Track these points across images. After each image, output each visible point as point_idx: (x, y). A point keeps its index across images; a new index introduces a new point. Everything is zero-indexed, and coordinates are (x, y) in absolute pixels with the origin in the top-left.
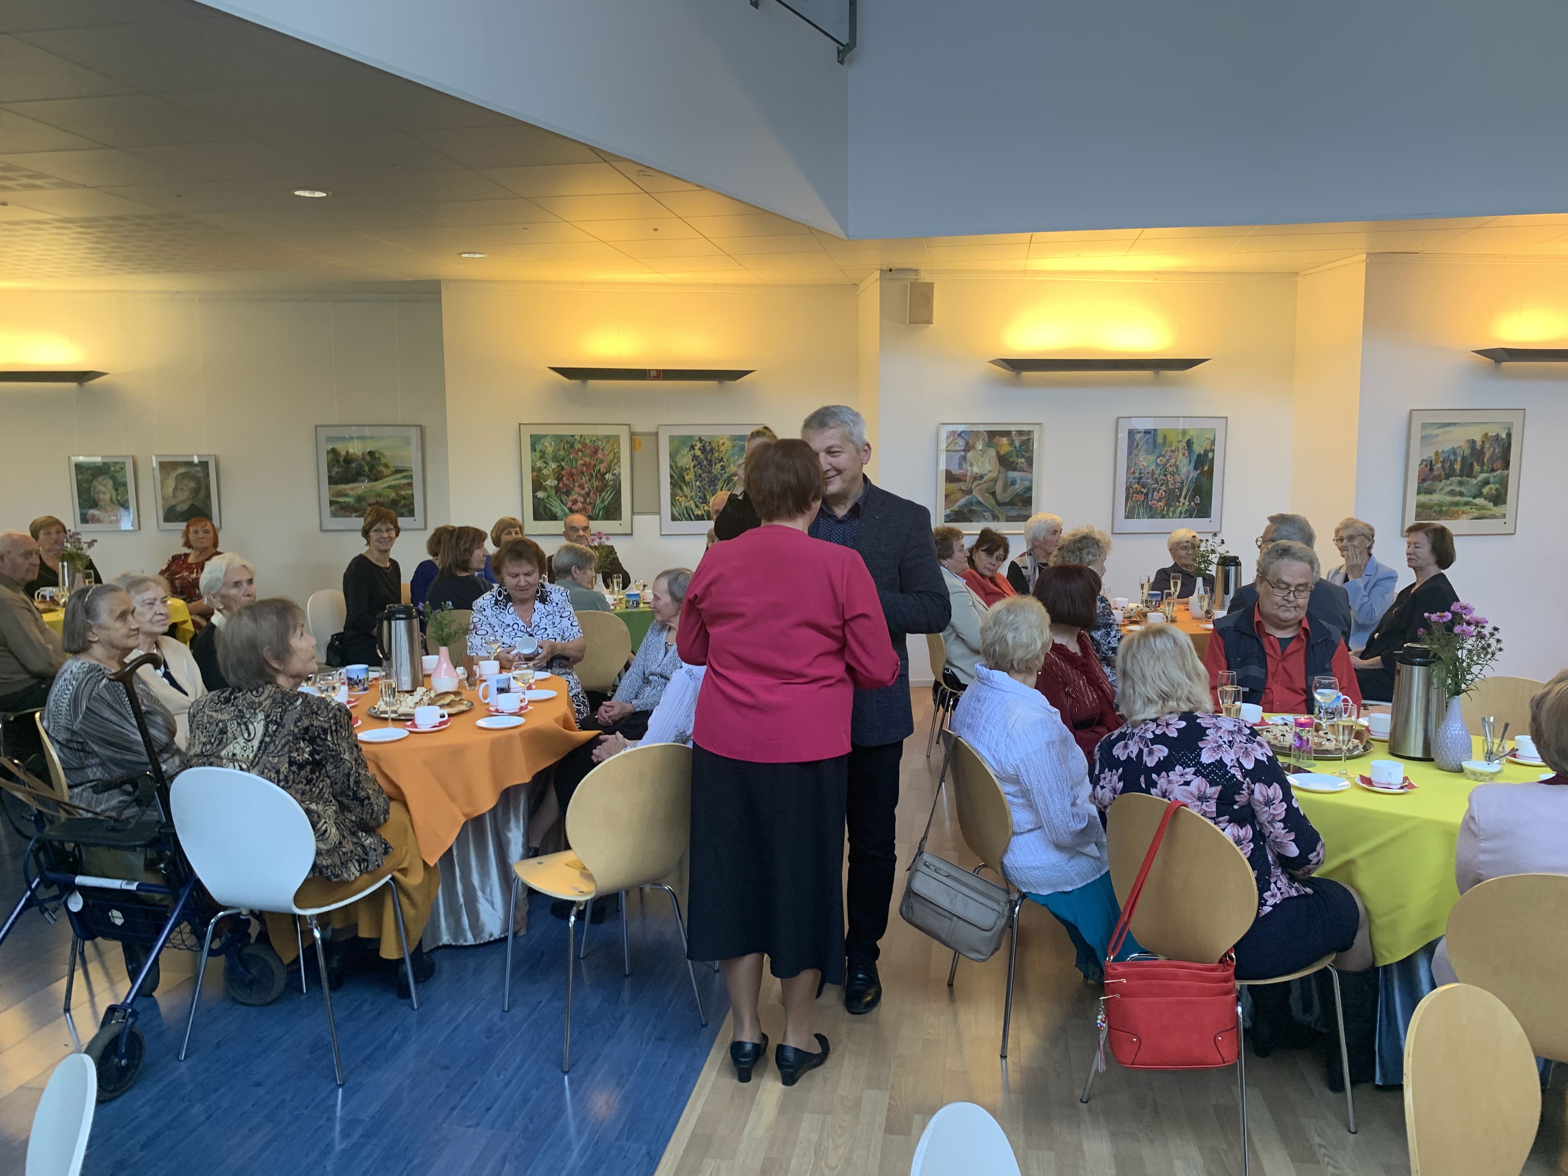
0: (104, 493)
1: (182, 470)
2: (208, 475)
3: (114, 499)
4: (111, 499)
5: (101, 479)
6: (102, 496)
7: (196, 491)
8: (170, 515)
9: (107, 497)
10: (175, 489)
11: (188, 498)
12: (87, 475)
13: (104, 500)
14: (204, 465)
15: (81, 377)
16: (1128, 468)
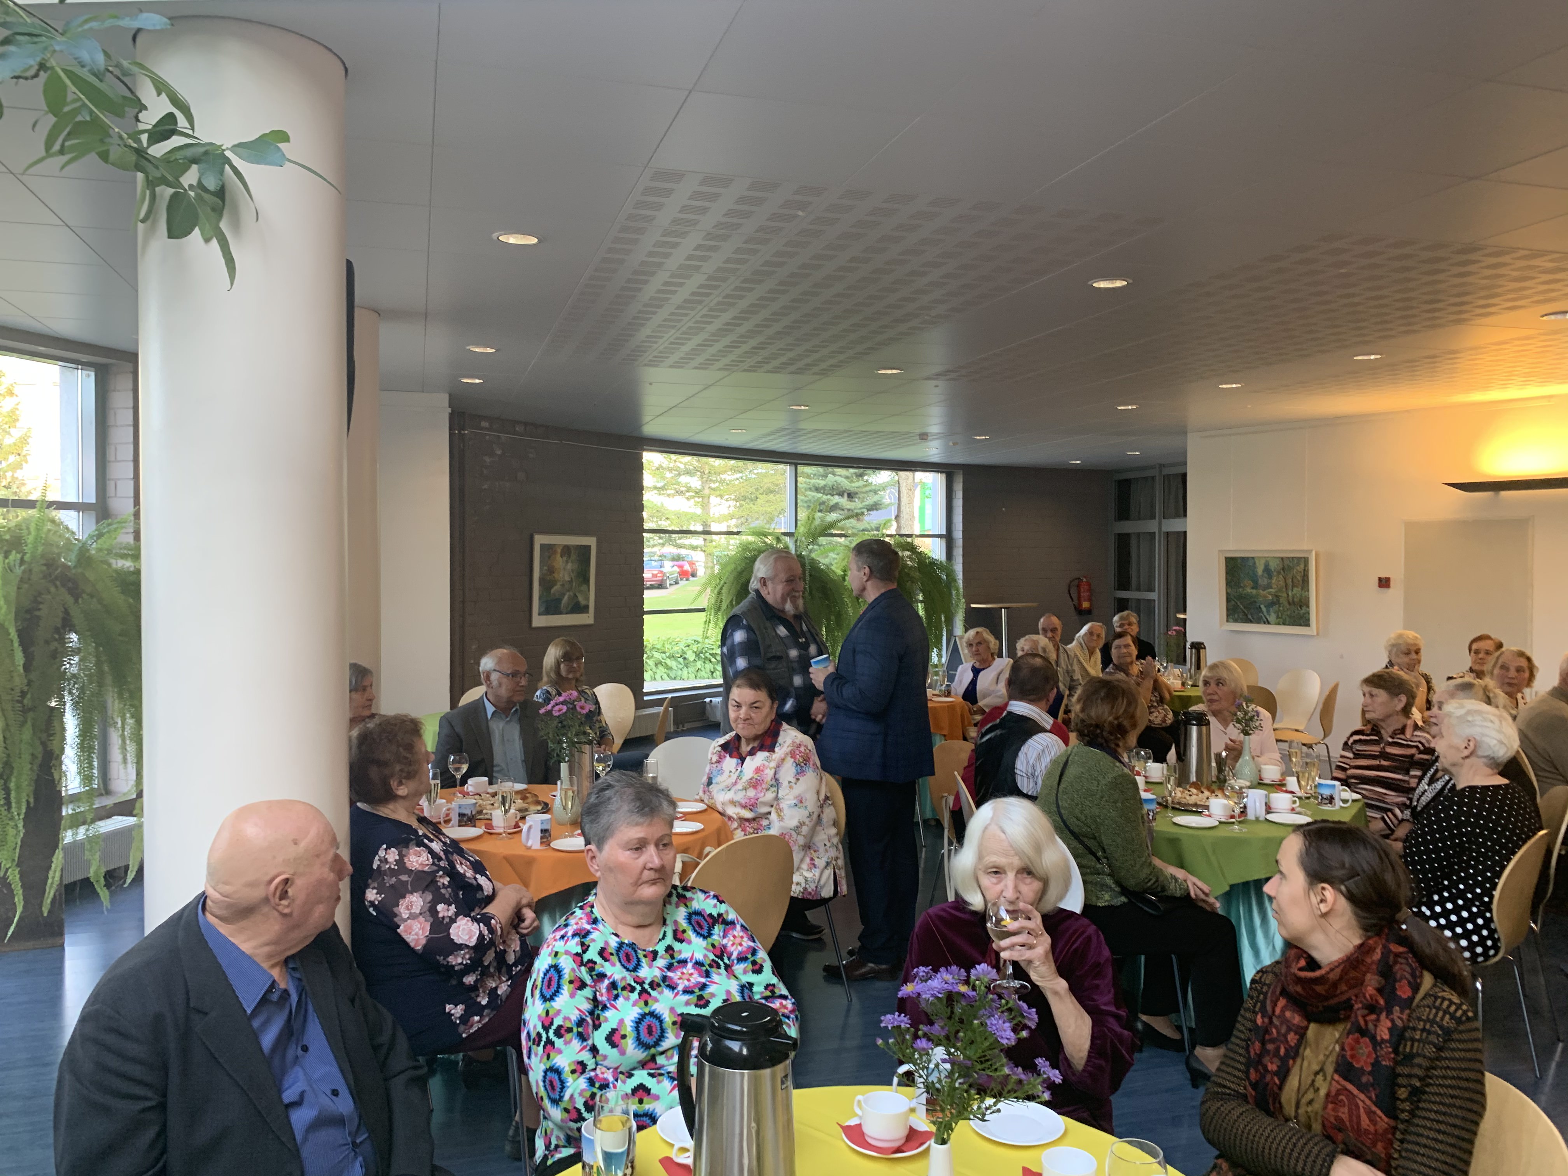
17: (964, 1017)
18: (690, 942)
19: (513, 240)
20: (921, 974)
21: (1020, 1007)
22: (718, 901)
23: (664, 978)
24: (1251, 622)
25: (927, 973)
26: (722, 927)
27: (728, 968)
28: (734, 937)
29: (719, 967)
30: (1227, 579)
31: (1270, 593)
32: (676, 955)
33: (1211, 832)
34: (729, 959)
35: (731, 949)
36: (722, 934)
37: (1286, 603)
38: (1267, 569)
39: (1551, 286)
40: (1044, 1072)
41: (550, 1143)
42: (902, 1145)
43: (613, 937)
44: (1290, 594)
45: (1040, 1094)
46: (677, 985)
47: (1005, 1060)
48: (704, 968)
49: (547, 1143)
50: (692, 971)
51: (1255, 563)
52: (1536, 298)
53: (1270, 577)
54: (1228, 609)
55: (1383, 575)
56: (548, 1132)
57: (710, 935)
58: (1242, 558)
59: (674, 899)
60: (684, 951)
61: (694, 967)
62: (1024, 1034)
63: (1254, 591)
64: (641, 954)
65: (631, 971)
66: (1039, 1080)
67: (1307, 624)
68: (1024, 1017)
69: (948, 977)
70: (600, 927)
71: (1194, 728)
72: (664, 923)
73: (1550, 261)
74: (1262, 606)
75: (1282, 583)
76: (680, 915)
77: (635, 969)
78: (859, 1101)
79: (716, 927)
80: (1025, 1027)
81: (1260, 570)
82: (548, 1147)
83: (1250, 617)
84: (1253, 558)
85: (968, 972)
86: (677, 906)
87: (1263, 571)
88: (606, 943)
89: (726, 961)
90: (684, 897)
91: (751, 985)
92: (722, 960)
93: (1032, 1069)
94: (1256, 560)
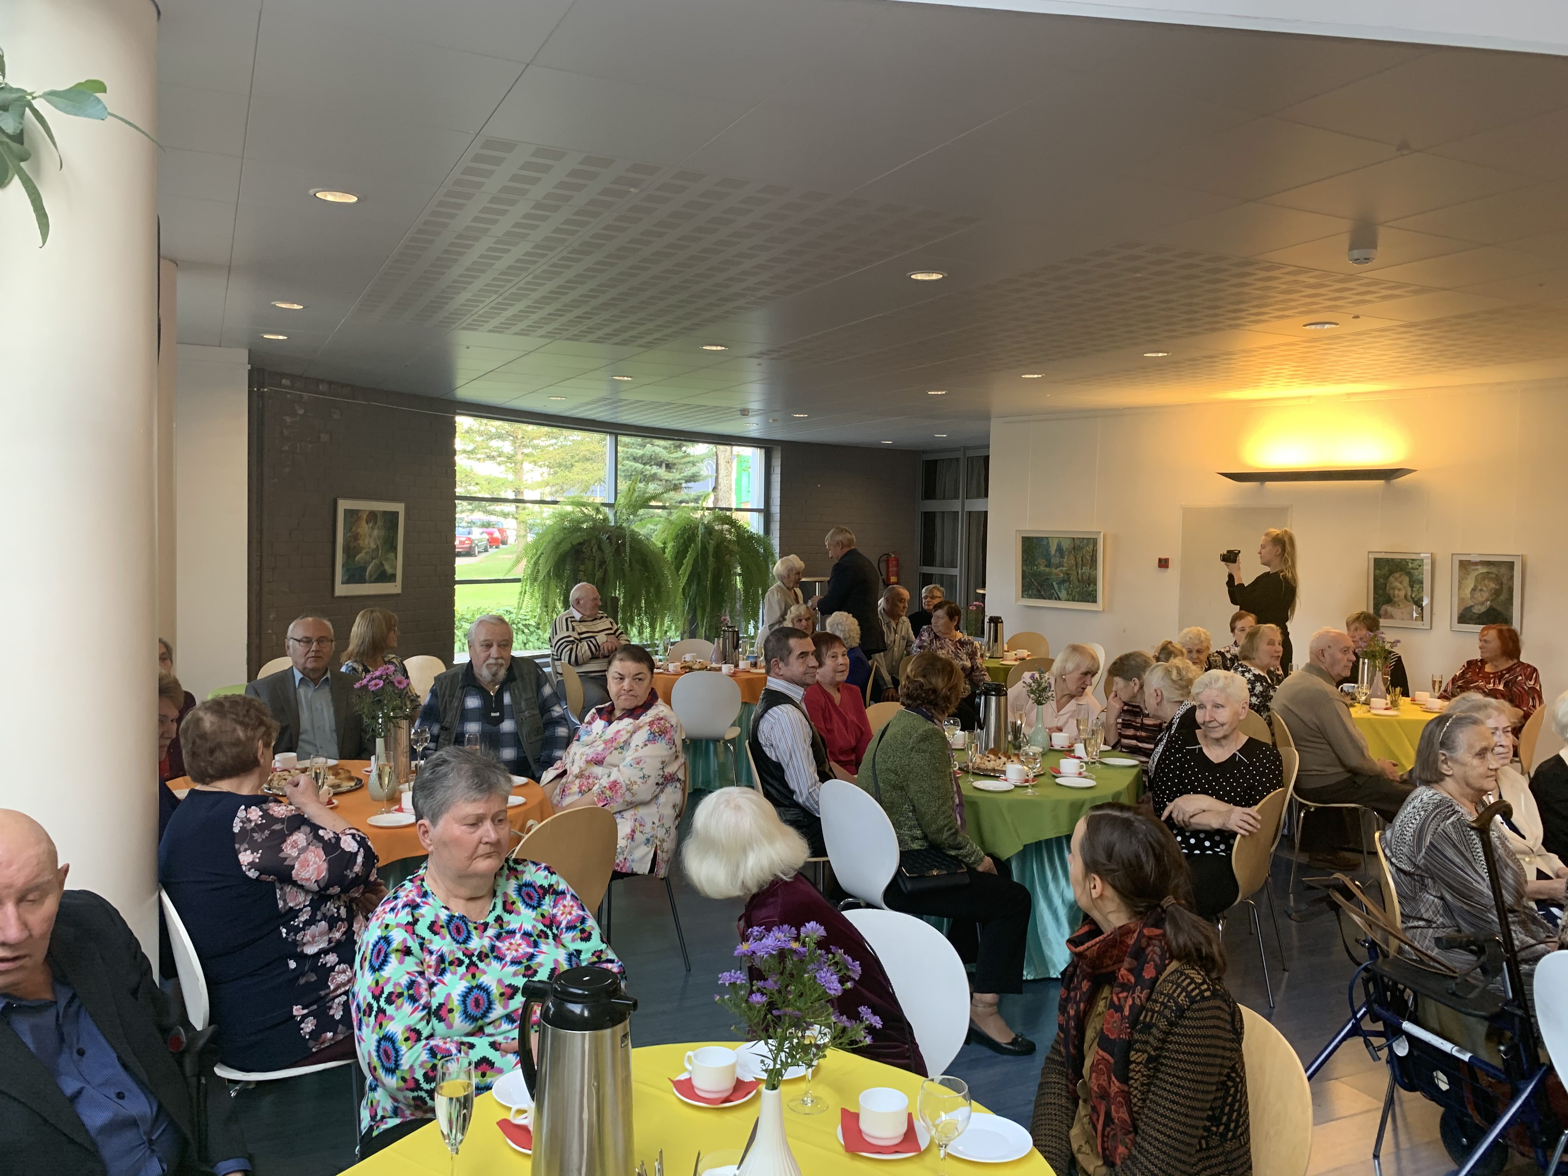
0: (1400, 590)
1: (1482, 570)
2: (1512, 577)
3: (1409, 598)
4: (1406, 597)
5: (1397, 575)
6: (1396, 592)
7: (1497, 593)
8: (1465, 617)
9: (1402, 593)
10: (1474, 590)
11: (1487, 600)
12: (1385, 571)
13: (1399, 596)
14: (1511, 565)
15: (1387, 474)
17: (795, 972)
18: (518, 913)
19: (330, 197)
20: (755, 933)
21: (846, 961)
22: (549, 872)
23: (493, 948)
24: (1045, 598)
25: (761, 932)
26: (553, 897)
27: (556, 937)
28: (564, 906)
29: (547, 937)
30: (1023, 557)
31: (1061, 571)
32: (505, 925)
33: (1007, 796)
34: (557, 929)
35: (560, 918)
36: (552, 904)
37: (1075, 581)
38: (1060, 549)
39: (1313, 300)
40: (867, 1019)
41: (376, 1114)
42: (731, 1095)
43: (443, 910)
44: (1080, 572)
45: (862, 1039)
46: (505, 956)
47: (831, 1010)
48: (532, 939)
49: (373, 1114)
50: (520, 941)
51: (1048, 543)
52: (1300, 310)
53: (1062, 557)
54: (1023, 586)
55: (1163, 557)
56: (374, 1103)
57: (539, 905)
58: (1037, 538)
59: (506, 871)
60: (513, 922)
61: (522, 937)
62: (849, 985)
63: (1048, 569)
64: (471, 926)
65: (461, 943)
66: (863, 1026)
67: (1095, 601)
68: (848, 969)
69: (780, 935)
70: (430, 900)
71: (993, 699)
72: (494, 895)
73: (1312, 277)
74: (1054, 584)
75: (1073, 562)
76: (510, 886)
77: (465, 942)
78: (689, 1057)
79: (547, 898)
80: (850, 979)
81: (1053, 550)
82: (373, 1117)
83: (1043, 593)
84: (1047, 538)
85: (798, 930)
86: (508, 879)
87: (1056, 551)
88: (437, 916)
89: (555, 931)
90: (516, 870)
91: (579, 952)
92: (551, 930)
93: (856, 1017)
94: (1050, 540)
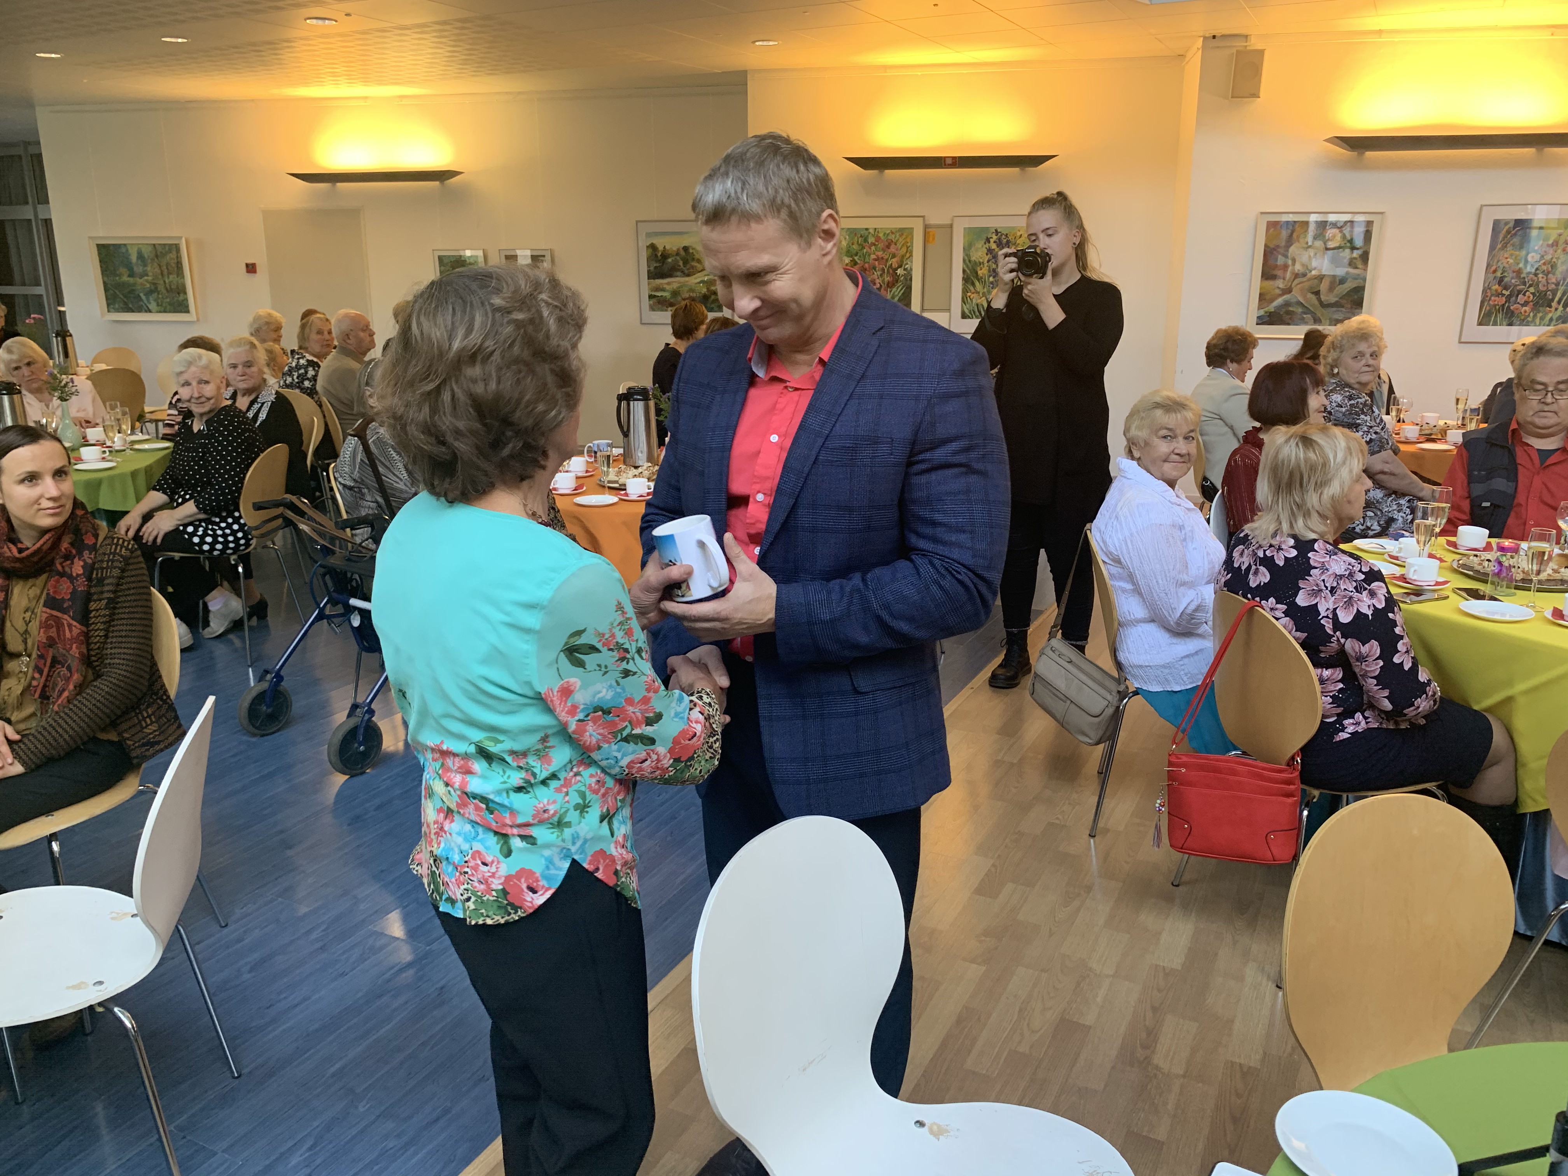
15: (441, 176)
16: (1488, 266)
24: (133, 311)
30: (101, 267)
31: (147, 281)
37: (164, 291)
38: (140, 256)
44: (167, 281)
51: (127, 250)
53: (145, 265)
54: (107, 299)
55: (250, 261)
58: (114, 245)
63: (131, 280)
67: (187, 311)
74: (142, 295)
75: (157, 270)
81: (134, 258)
83: (130, 306)
84: (125, 245)
87: (138, 258)
94: (129, 247)
